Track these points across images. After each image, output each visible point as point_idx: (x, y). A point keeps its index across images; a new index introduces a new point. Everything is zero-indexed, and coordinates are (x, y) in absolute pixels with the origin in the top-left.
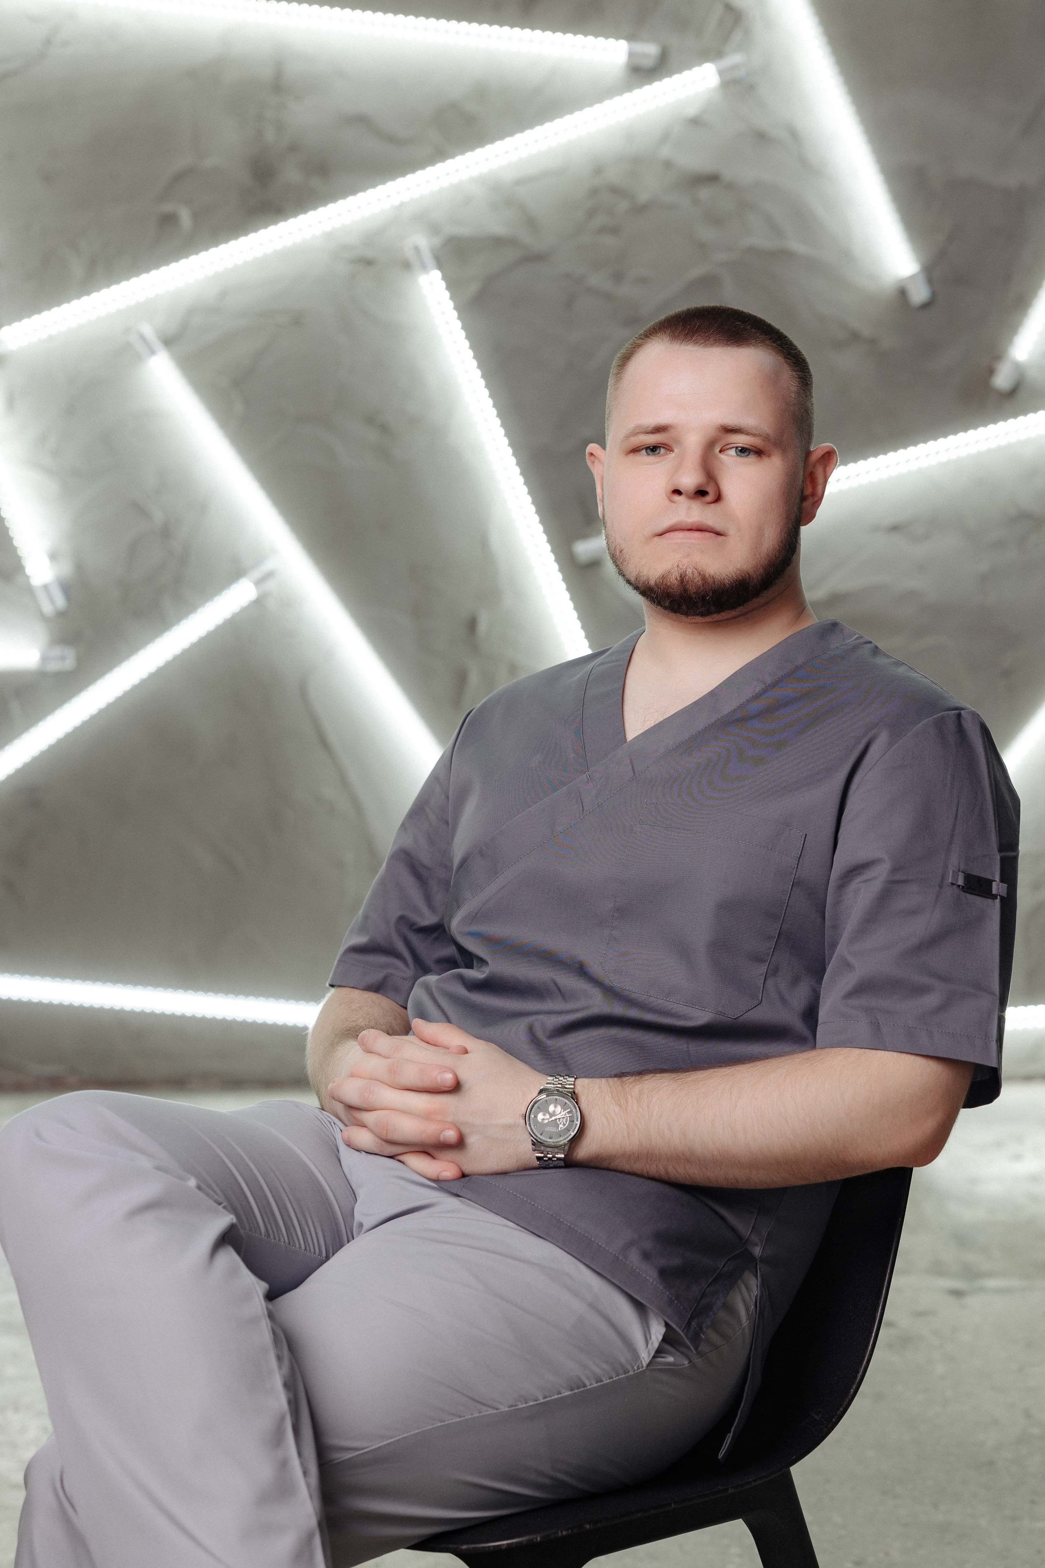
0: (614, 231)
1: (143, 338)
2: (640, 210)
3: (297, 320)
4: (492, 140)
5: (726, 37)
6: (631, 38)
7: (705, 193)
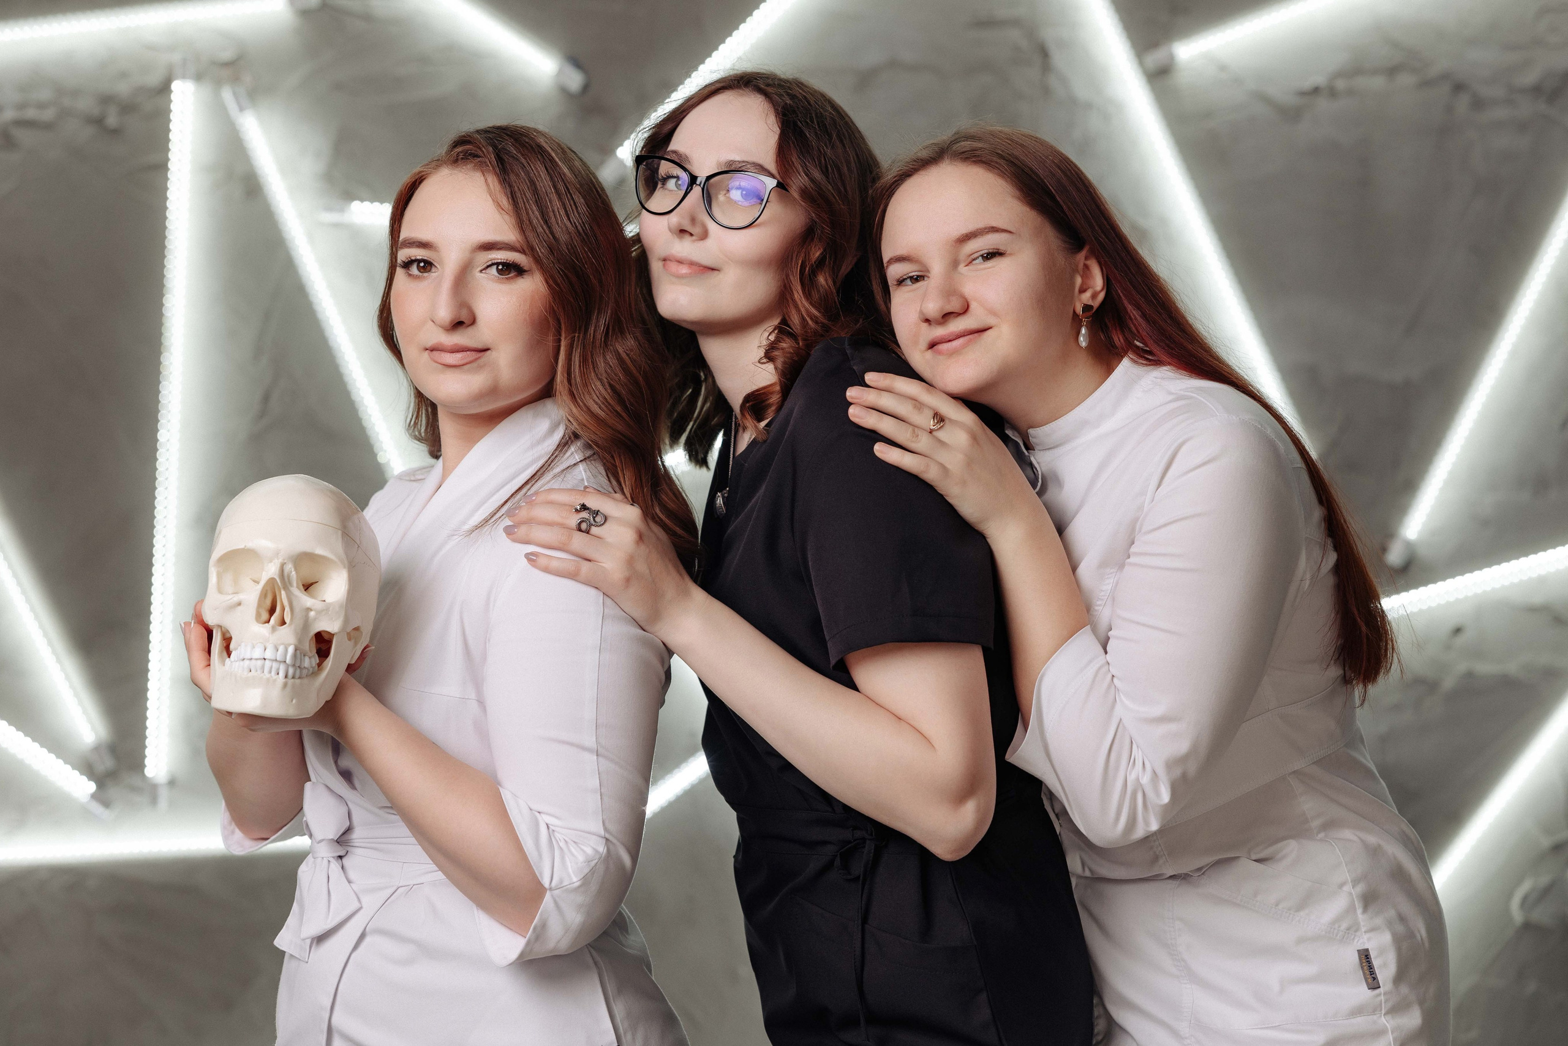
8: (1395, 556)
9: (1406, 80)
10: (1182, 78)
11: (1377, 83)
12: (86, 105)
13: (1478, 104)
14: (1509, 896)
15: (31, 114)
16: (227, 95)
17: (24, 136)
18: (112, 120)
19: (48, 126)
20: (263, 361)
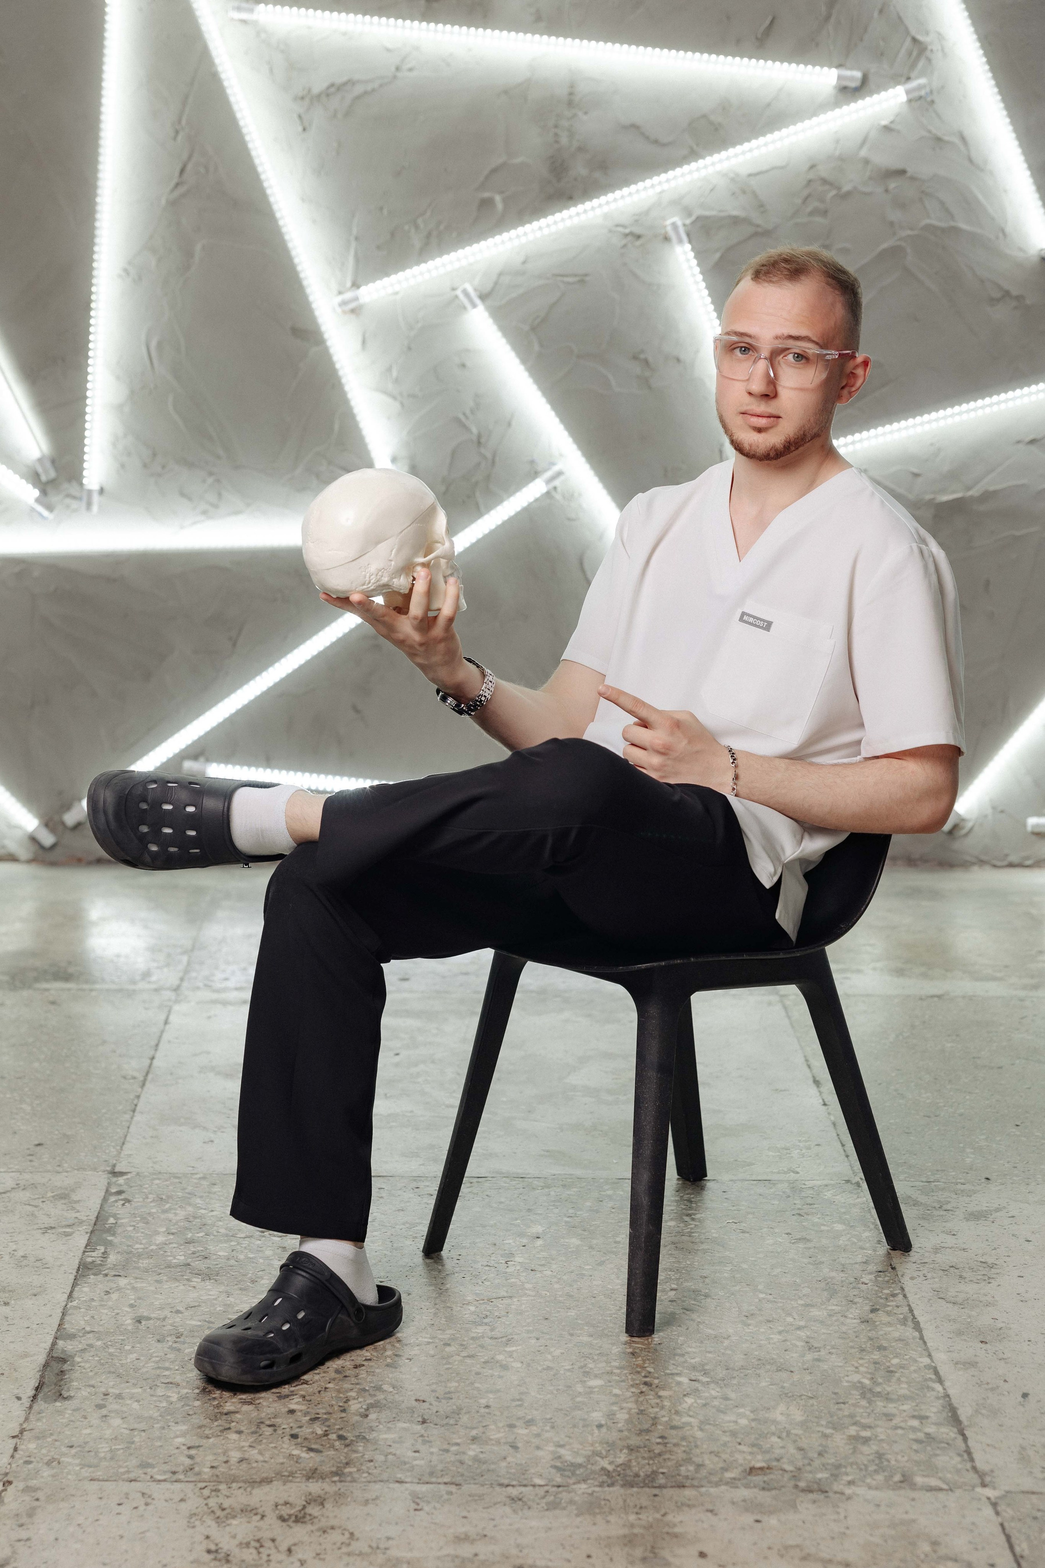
0: (825, 213)
1: (466, 293)
2: (845, 196)
3: (582, 280)
4: (734, 144)
5: (913, 66)
6: (839, 66)
7: (892, 185)
20: (180, 138)
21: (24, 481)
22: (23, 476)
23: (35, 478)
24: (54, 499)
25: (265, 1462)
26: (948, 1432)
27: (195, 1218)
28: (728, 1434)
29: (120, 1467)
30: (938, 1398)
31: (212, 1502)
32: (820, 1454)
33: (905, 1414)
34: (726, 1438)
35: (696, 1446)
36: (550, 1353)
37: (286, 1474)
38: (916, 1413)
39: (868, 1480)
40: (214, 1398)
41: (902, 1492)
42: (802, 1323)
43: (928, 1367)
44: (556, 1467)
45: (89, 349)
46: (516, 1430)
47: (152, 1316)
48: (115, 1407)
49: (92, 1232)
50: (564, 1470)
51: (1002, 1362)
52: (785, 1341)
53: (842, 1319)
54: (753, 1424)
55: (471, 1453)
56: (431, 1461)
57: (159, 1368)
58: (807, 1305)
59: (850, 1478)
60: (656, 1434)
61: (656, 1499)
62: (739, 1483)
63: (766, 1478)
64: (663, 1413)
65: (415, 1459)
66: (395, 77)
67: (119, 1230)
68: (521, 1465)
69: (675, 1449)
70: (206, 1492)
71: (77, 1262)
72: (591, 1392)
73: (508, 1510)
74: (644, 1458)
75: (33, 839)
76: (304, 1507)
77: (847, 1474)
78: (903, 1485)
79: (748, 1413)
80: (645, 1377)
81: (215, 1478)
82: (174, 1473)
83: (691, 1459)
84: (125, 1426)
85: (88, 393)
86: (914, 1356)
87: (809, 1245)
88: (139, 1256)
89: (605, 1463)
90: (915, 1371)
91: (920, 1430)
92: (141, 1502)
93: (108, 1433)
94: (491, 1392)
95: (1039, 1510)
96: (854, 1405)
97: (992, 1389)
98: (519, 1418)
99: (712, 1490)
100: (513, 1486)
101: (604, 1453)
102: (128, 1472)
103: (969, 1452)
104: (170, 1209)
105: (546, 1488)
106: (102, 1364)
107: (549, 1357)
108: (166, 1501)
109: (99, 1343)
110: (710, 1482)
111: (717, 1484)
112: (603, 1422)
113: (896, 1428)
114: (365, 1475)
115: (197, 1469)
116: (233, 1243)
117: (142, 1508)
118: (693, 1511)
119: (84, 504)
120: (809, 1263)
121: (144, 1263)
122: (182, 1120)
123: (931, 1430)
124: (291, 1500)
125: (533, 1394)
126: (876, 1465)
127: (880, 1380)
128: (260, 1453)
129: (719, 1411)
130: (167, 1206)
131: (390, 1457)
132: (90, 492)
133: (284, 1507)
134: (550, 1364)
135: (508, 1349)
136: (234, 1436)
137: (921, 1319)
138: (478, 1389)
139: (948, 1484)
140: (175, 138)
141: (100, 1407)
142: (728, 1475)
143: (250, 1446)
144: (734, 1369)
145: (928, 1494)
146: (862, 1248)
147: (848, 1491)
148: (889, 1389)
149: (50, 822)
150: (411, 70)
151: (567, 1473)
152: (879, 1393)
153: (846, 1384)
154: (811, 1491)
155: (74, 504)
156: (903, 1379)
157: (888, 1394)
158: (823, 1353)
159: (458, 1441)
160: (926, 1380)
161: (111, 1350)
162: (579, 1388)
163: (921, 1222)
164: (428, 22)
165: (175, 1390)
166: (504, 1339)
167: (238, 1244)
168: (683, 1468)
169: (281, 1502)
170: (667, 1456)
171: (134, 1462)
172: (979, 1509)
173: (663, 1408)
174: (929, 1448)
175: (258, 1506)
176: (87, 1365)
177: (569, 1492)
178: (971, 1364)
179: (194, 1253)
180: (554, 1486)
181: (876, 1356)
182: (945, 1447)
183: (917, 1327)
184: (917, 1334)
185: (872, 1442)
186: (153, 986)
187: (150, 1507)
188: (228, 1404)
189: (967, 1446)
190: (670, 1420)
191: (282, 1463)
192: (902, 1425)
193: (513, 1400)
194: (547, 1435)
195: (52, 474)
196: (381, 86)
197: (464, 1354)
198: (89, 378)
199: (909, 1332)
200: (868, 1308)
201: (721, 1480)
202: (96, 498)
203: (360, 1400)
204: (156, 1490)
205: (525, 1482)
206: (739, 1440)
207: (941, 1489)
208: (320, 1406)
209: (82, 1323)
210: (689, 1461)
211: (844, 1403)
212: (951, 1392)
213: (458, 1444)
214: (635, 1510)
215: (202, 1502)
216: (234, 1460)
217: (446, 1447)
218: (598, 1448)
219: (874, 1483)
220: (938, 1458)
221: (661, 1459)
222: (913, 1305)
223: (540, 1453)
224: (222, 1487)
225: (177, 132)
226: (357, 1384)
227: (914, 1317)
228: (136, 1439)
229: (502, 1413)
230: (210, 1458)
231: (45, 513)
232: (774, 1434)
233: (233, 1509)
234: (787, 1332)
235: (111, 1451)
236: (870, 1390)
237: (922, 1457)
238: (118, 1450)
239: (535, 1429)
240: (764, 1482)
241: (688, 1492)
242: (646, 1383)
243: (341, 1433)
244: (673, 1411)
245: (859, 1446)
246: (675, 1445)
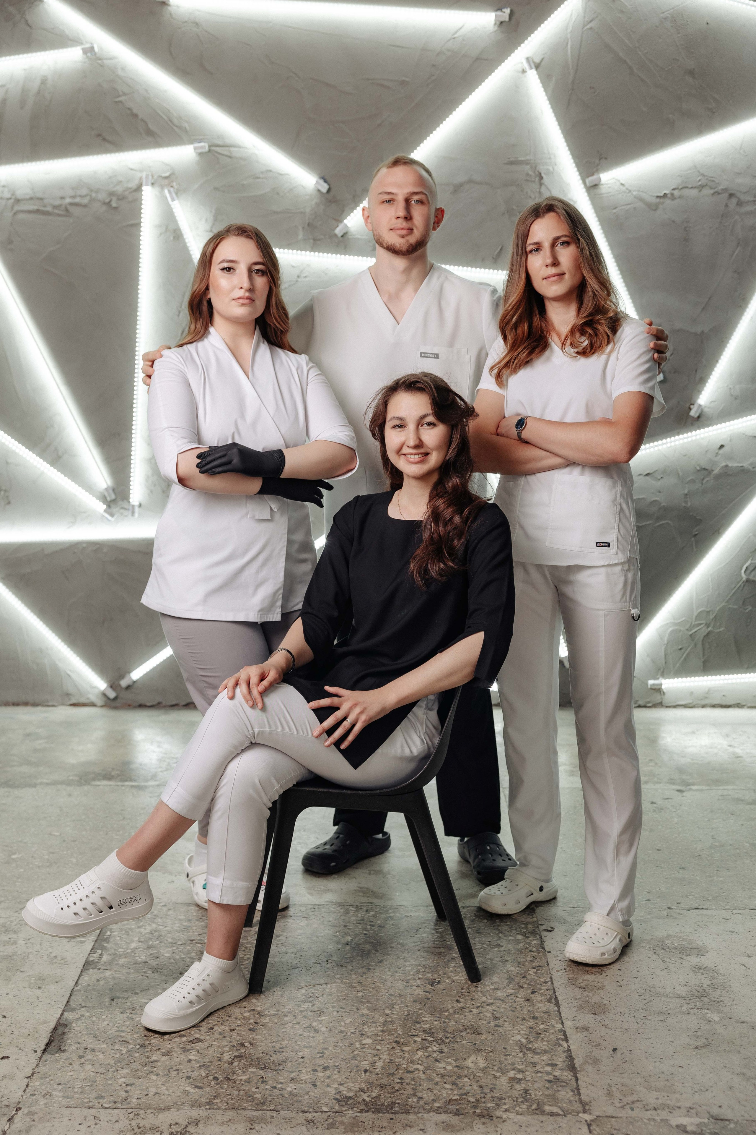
8: (693, 413)
9: (707, 191)
10: (603, 189)
11: (694, 192)
12: (102, 196)
13: (740, 204)
14: (741, 568)
15: (78, 200)
16: (166, 191)
17: (76, 211)
18: (114, 204)
19: (85, 206)
20: (181, 314)
21: (98, 501)
22: (97, 499)
23: (103, 499)
24: (114, 510)
25: (169, 1095)
26: (567, 1075)
27: (156, 931)
28: (440, 1076)
29: (85, 1098)
30: (564, 1052)
31: (134, 1123)
32: (491, 1090)
33: (544, 1063)
34: (438, 1079)
35: (420, 1085)
36: (344, 1021)
37: (180, 1103)
38: (550, 1062)
39: (517, 1108)
40: (147, 1051)
41: (536, 1116)
42: (491, 1001)
43: (560, 1030)
44: (335, 1099)
45: (132, 429)
46: (317, 1074)
47: (122, 996)
48: (90, 1057)
49: (96, 941)
50: (341, 1101)
51: (604, 1027)
52: (481, 1013)
53: (514, 998)
54: (455, 1069)
55: (289, 1089)
56: (265, 1095)
57: (119, 1031)
58: (495, 989)
59: (506, 1107)
60: (398, 1076)
61: (392, 1121)
62: (441, 1110)
63: (457, 1107)
64: (404, 1062)
65: (256, 1093)
66: (297, 281)
67: (111, 940)
68: (317, 1097)
69: (407, 1087)
70: (132, 1116)
71: (84, 960)
72: (364, 1048)
73: (304, 1128)
74: (388, 1093)
75: (104, 695)
76: (186, 1127)
77: (505, 1104)
78: (537, 1112)
79: (453, 1062)
80: (397, 1037)
81: (138, 1106)
82: (115, 1102)
83: (415, 1093)
84: (93, 1070)
85: (132, 453)
86: (553, 1023)
87: (501, 949)
88: (120, 956)
89: (365, 1096)
90: (553, 1033)
91: (551, 1074)
92: (92, 1122)
93: (82, 1075)
94: (307, 1047)
95: (615, 1129)
96: (514, 1056)
97: (596, 1046)
98: (320, 1065)
99: (425, 1115)
100: (310, 1112)
101: (366, 1089)
102: (90, 1102)
103: (578, 1089)
104: (143, 926)
105: (329, 1114)
106: (87, 1028)
107: (343, 1024)
108: (108, 1122)
109: (88, 1014)
110: (424, 1109)
111: (429, 1112)
112: (368, 1068)
113: (538, 1072)
114: (225, 1104)
115: (129, 1100)
116: (175, 948)
117: (93, 1126)
118: (413, 1130)
119: (130, 512)
120: (500, 961)
121: (122, 961)
122: (159, 868)
123: (557, 1073)
124: (179, 1121)
125: (330, 1049)
126: (523, 1097)
127: (532, 1040)
128: (167, 1089)
129: (437, 1061)
130: (141, 924)
131: (241, 1092)
132: (133, 506)
133: (174, 1127)
134: (344, 1029)
135: (320, 1019)
136: (154, 1078)
137: (559, 998)
138: (299, 1046)
139: (563, 1111)
140: (178, 315)
141: (81, 1057)
142: (436, 1105)
143: (162, 1084)
144: (448, 1032)
145: (551, 1118)
146: (531, 951)
147: (504, 1116)
148: (536, 1045)
149: (112, 686)
150: (306, 277)
151: (343, 1103)
152: (530, 1048)
153: (511, 1042)
154: (483, 1116)
155: (126, 513)
156: (545, 1039)
157: (535, 1049)
158: (500, 1021)
159: (283, 1081)
160: (558, 1039)
161: (94, 1019)
162: (358, 1045)
163: (566, 934)
164: (315, 252)
165: (126, 1045)
166: (319, 1012)
167: (178, 948)
168: (410, 1100)
169: (174, 1123)
170: (402, 1092)
171: (94, 1095)
172: (580, 1129)
173: (404, 1058)
174: (555, 1086)
175: (160, 1125)
176: (79, 1029)
177: (342, 1116)
178: (586, 1029)
179: (151, 955)
180: (333, 1112)
181: (531, 1023)
182: (565, 1086)
183: (557, 1004)
184: (556, 1008)
185: (522, 1082)
186: (157, 783)
187: (98, 1126)
188: (154, 1055)
189: (578, 1085)
190: (407, 1067)
191: (179, 1096)
192: (541, 1070)
193: (318, 1053)
194: (335, 1077)
195: (113, 497)
196: (290, 286)
197: (295, 1022)
198: (133, 444)
199: (553, 1008)
200: (530, 991)
201: (431, 1109)
202: (137, 509)
203: (231, 1053)
204: (104, 1115)
205: (317, 1109)
206: (445, 1081)
207: (559, 1115)
208: (207, 1057)
209: (81, 1000)
210: (414, 1094)
211: (509, 1055)
212: (572, 1047)
213: (282, 1083)
214: (379, 1129)
215: (128, 1122)
216: (151, 1094)
217: (275, 1085)
218: (363, 1086)
219: (521, 1110)
220: (561, 1093)
221: (398, 1094)
222: (556, 989)
223: (329, 1089)
224: (141, 1112)
225: (180, 312)
226: (230, 1042)
227: (556, 997)
228: (98, 1079)
229: (311, 1062)
230: (138, 1092)
231: (110, 518)
232: (466, 1076)
233: (144, 1127)
234: (482, 1007)
235: (82, 1087)
236: (525, 1046)
237: (550, 1092)
238: (86, 1086)
239: (328, 1073)
240: (457, 1109)
241: (412, 1117)
242: (396, 1042)
243: (216, 1075)
244: (410, 1061)
245: (514, 1084)
246: (408, 1084)
